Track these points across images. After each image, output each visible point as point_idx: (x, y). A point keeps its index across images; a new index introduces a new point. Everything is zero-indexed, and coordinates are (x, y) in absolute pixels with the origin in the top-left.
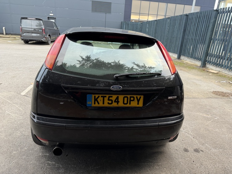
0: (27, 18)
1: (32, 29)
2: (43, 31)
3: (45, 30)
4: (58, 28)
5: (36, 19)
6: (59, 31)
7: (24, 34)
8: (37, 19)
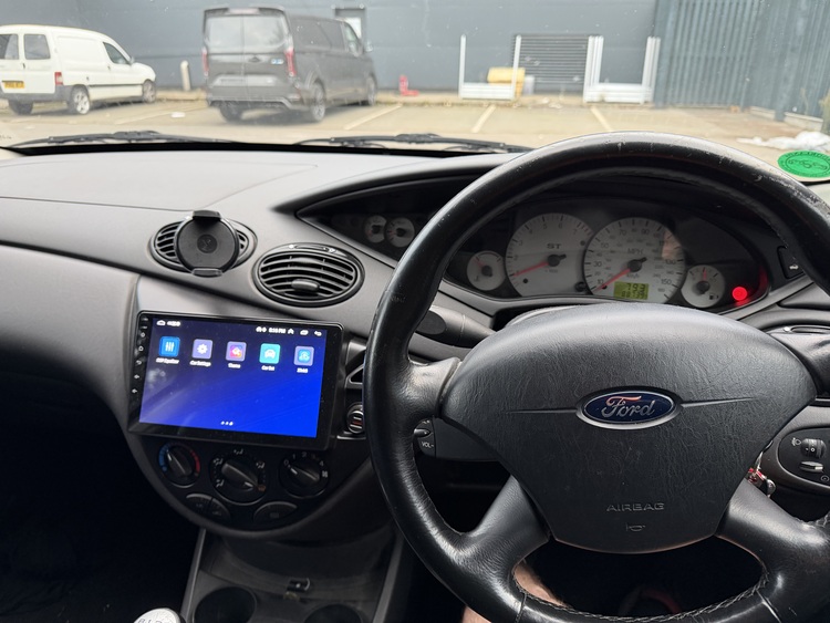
0: (226, 10)
1: (246, 58)
2: (286, 62)
3: (298, 57)
4: (364, 51)
5: (261, 9)
6: (369, 60)
7: (218, 82)
8: (264, 11)
